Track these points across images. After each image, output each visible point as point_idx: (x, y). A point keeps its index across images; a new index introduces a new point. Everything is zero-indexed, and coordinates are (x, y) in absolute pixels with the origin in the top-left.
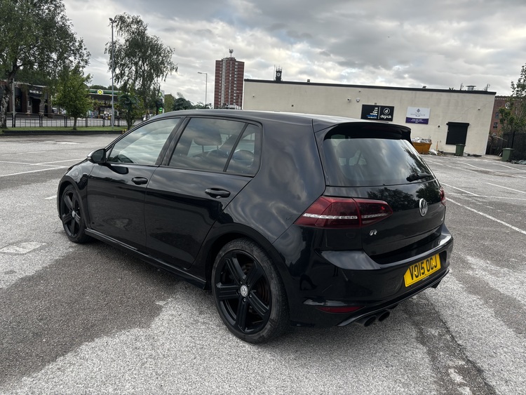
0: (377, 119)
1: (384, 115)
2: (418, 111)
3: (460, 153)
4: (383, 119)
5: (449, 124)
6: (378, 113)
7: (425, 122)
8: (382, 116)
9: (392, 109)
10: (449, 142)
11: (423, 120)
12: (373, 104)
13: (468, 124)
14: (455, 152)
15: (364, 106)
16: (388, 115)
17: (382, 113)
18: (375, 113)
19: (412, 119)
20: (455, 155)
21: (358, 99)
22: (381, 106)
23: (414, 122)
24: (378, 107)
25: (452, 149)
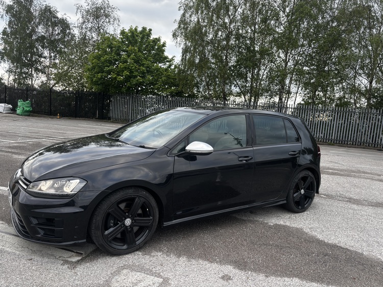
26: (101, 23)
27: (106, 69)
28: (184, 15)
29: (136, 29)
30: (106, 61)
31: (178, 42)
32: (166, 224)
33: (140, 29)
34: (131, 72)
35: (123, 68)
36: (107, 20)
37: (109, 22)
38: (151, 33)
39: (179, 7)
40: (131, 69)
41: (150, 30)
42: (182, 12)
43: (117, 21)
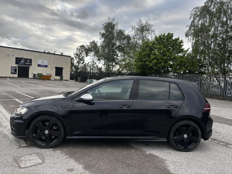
0: (24, 64)
1: (27, 63)
2: (43, 61)
3: (61, 79)
4: (27, 64)
5: (56, 68)
6: (24, 62)
7: (46, 66)
8: (26, 63)
9: (31, 60)
10: (56, 75)
11: (45, 65)
12: (22, 57)
13: (63, 68)
14: (60, 79)
15: (16, 58)
16: (29, 63)
17: (26, 62)
18: (23, 61)
19: (40, 65)
20: (60, 80)
21: (13, 54)
22: (25, 59)
23: (42, 67)
24: (24, 59)
25: (58, 78)
26: (145, 34)
27: (144, 59)
28: (193, 21)
29: (164, 35)
30: (144, 55)
31: (189, 39)
32: (68, 137)
33: (166, 34)
34: (158, 60)
35: (153, 58)
36: (148, 32)
37: (149, 33)
38: (172, 36)
39: (190, 17)
40: (158, 59)
41: (172, 34)
42: (192, 19)
43: (154, 32)
